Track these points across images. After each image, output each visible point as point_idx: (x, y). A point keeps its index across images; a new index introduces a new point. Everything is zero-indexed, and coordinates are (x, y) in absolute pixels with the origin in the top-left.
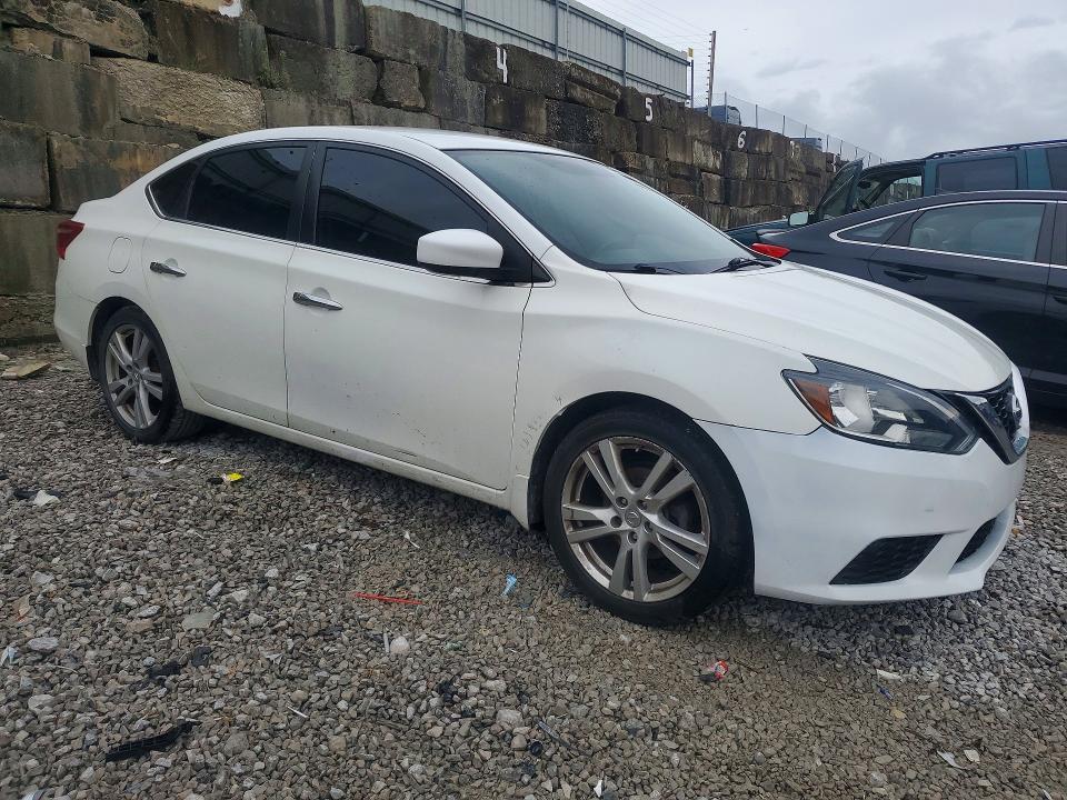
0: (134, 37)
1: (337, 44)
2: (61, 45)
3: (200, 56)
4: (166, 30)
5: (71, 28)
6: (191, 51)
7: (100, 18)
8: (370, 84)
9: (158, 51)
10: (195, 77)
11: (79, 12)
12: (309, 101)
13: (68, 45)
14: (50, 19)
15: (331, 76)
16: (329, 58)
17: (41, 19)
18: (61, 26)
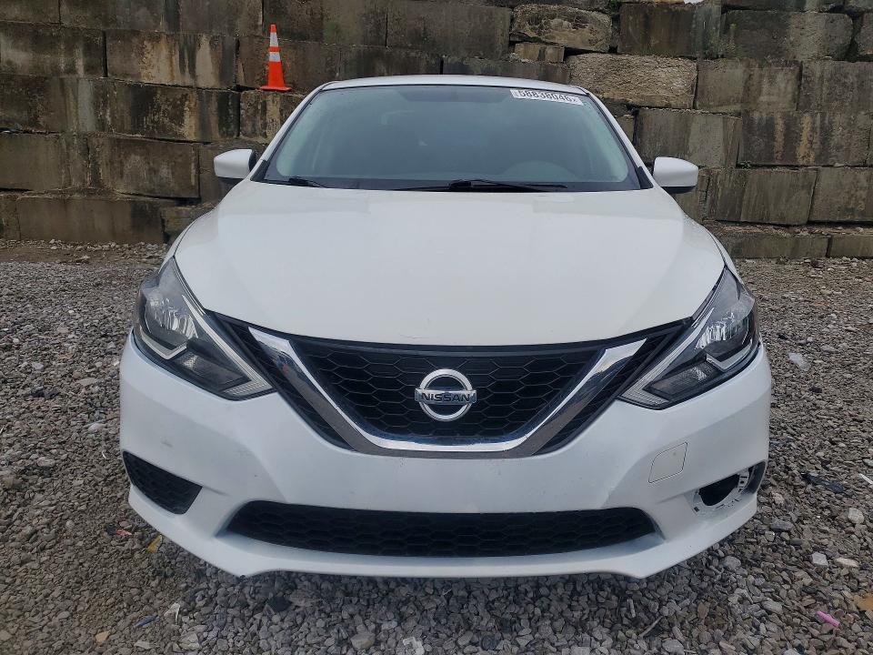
0: (599, 37)
1: (807, 6)
2: (544, 51)
3: (654, 42)
4: (628, 26)
5: (553, 37)
6: (646, 39)
7: (575, 27)
8: (842, 39)
9: (618, 43)
10: (635, 59)
11: (561, 24)
12: (749, 66)
13: (550, 50)
14: (539, 34)
15: (792, 39)
16: (794, 22)
17: (532, 35)
18: (546, 38)
